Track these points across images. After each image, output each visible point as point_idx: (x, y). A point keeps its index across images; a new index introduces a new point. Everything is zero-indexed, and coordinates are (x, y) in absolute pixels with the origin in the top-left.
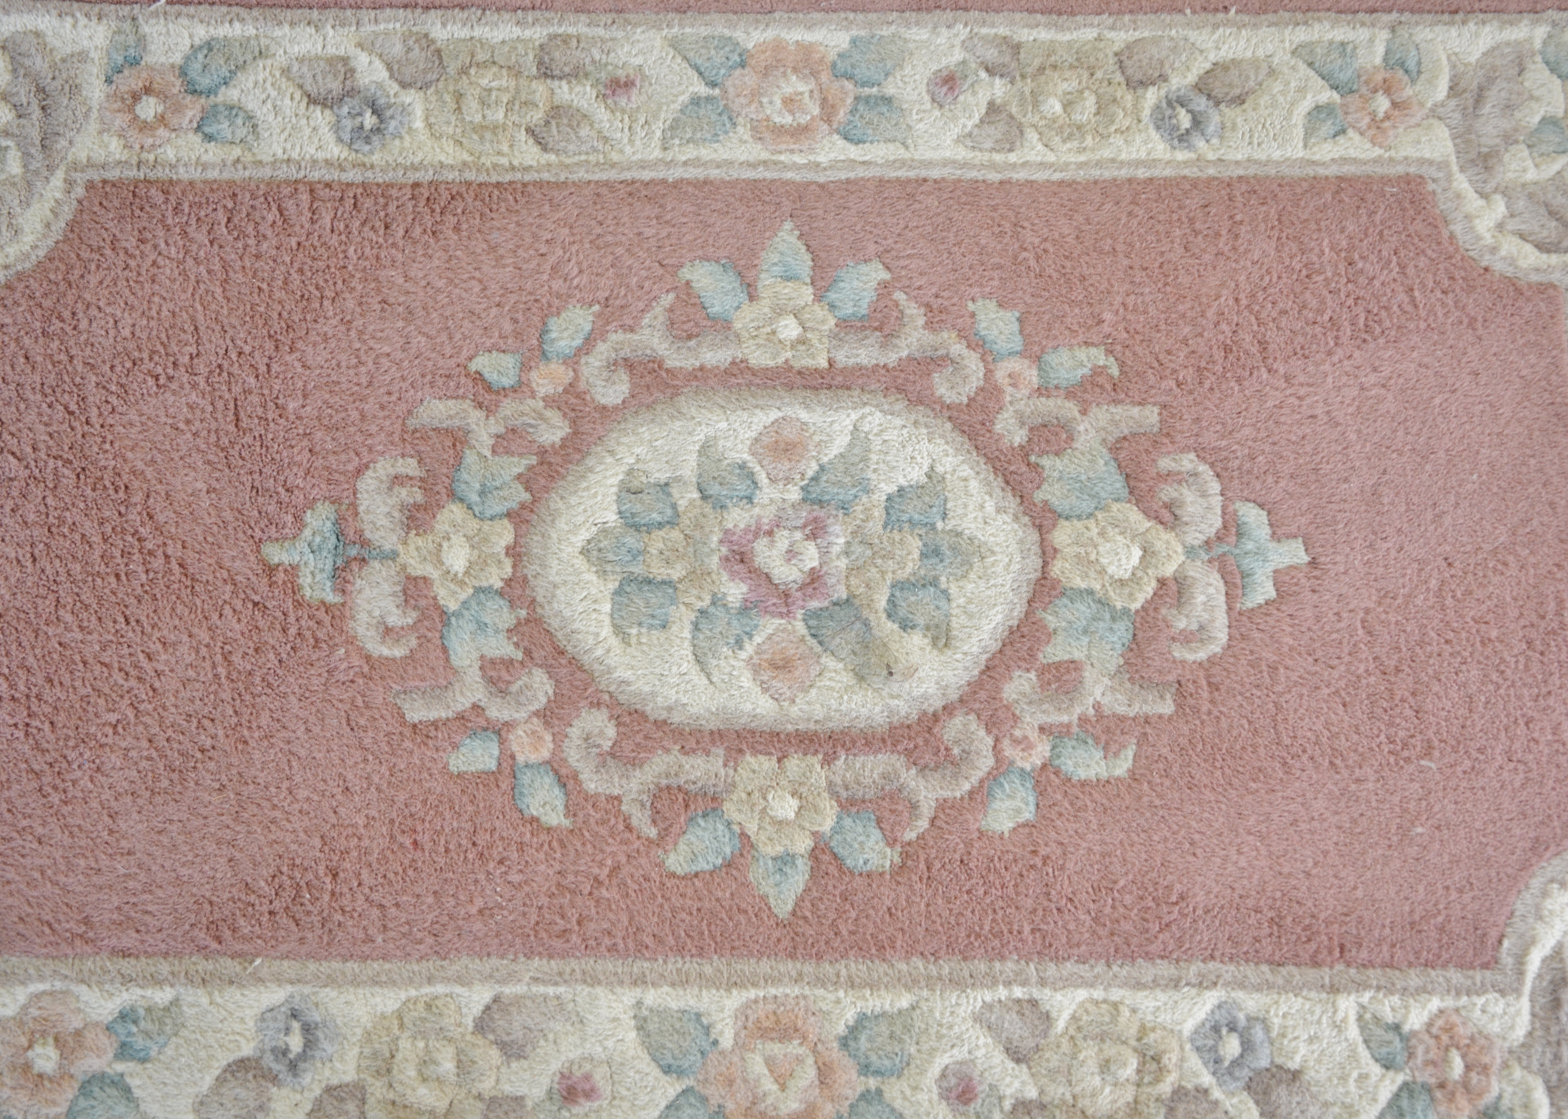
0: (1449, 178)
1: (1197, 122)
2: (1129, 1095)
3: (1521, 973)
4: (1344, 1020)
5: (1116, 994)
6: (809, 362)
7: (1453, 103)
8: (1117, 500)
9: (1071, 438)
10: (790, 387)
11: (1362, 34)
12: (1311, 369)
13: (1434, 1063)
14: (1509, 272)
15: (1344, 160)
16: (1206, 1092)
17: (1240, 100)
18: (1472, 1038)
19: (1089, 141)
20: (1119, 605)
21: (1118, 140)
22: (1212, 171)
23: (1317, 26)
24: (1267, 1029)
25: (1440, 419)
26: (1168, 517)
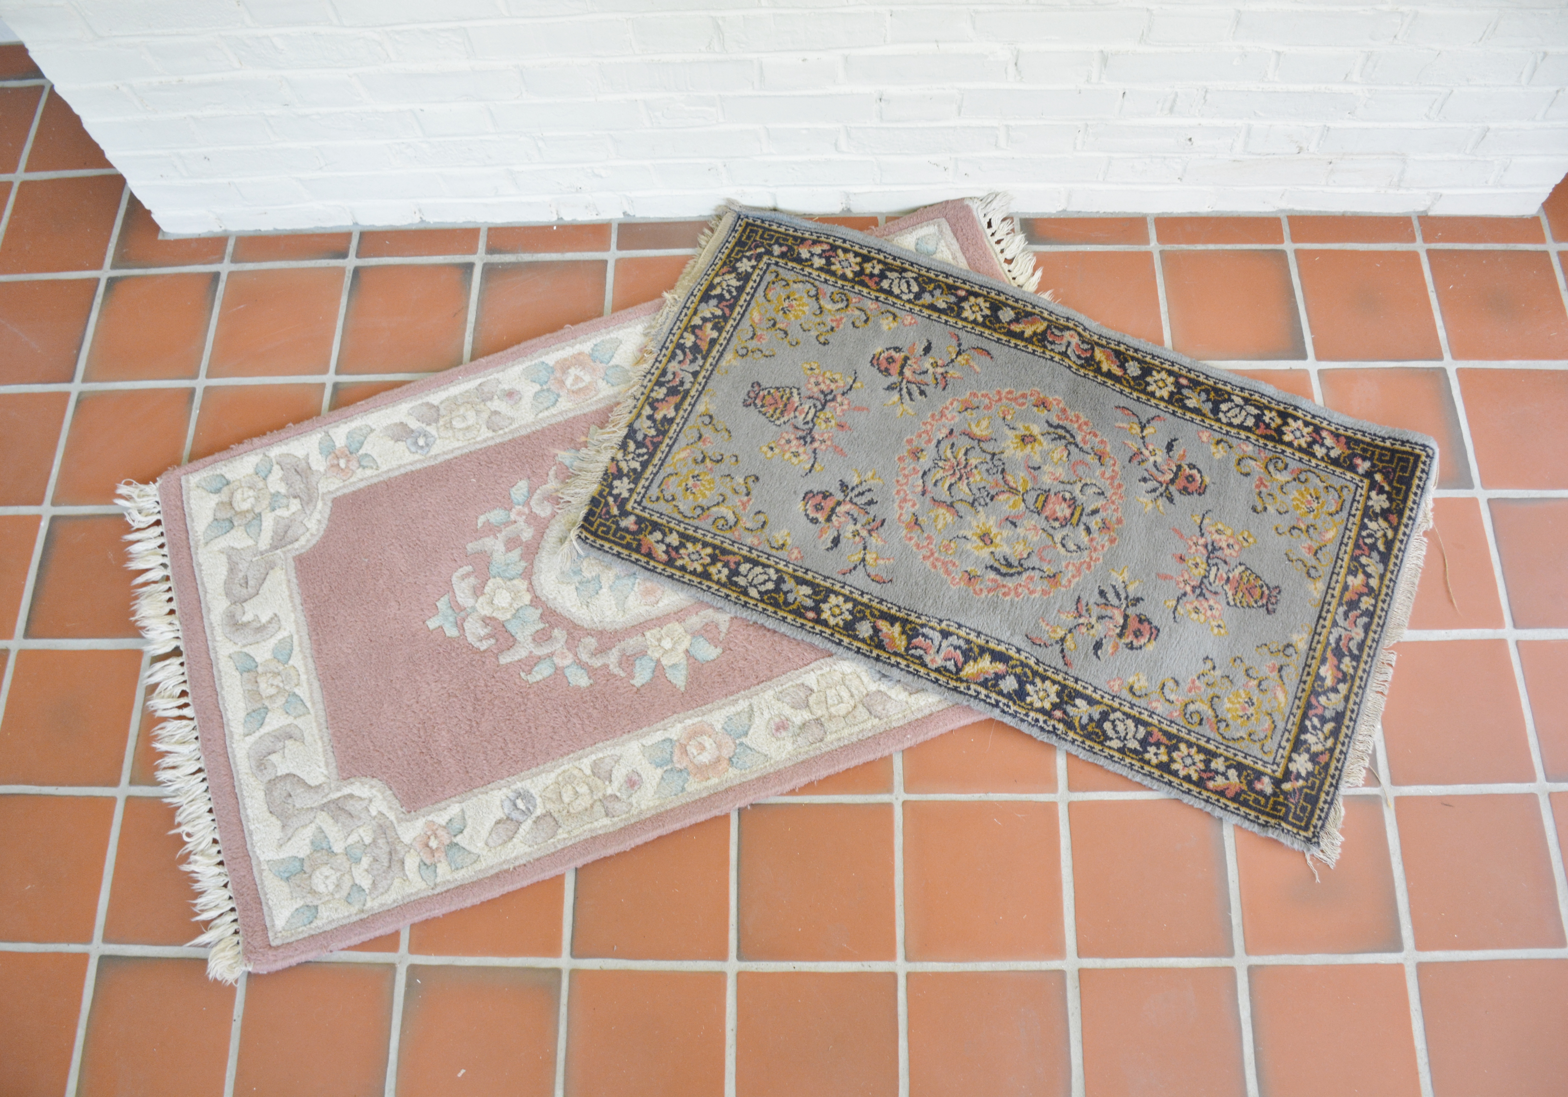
1: (515, 805)
2: (454, 415)
3: (323, 501)
4: (383, 463)
5: (466, 443)
6: (654, 632)
7: (402, 856)
8: (508, 620)
11: (449, 877)
14: (364, 780)
15: (444, 809)
16: (427, 425)
17: (498, 823)
18: (338, 474)
19: (561, 779)
20: (498, 579)
21: (548, 784)
22: (502, 782)
23: (471, 875)
24: (409, 451)
26: (486, 621)
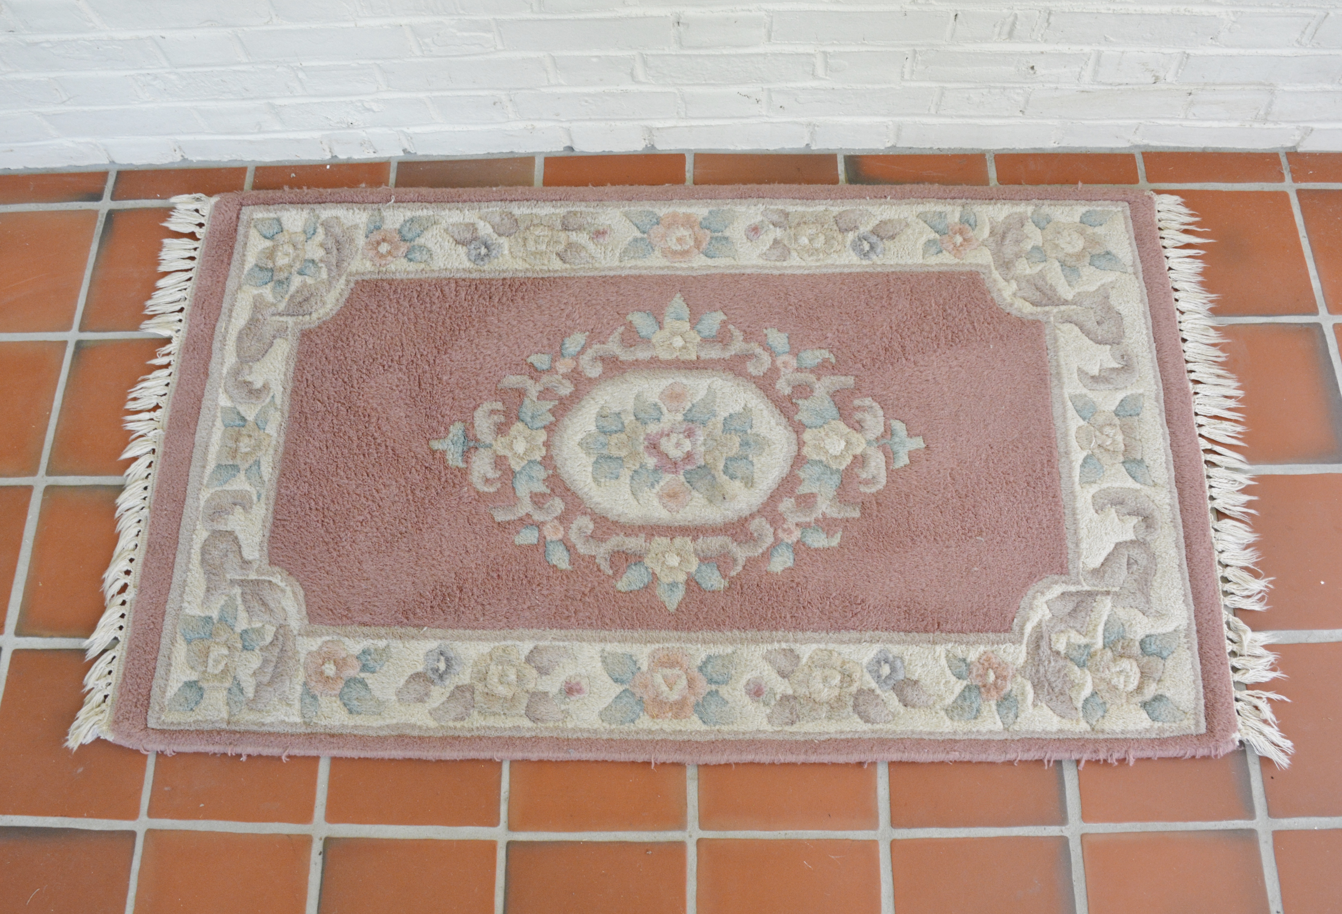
0: (990, 272)
1: (872, 247)
2: (836, 692)
3: (1022, 634)
4: (939, 656)
5: (831, 646)
6: (687, 357)
7: (991, 239)
8: (834, 419)
9: (812, 391)
10: (678, 368)
11: (949, 208)
12: (926, 358)
13: (981, 676)
14: (1019, 315)
15: (942, 264)
16: (873, 691)
17: (892, 237)
18: (999, 664)
19: (821, 256)
20: (834, 467)
21: (835, 256)
22: (879, 269)
23: (928, 205)
24: (903, 662)
25: (987, 382)
26: (858, 427)
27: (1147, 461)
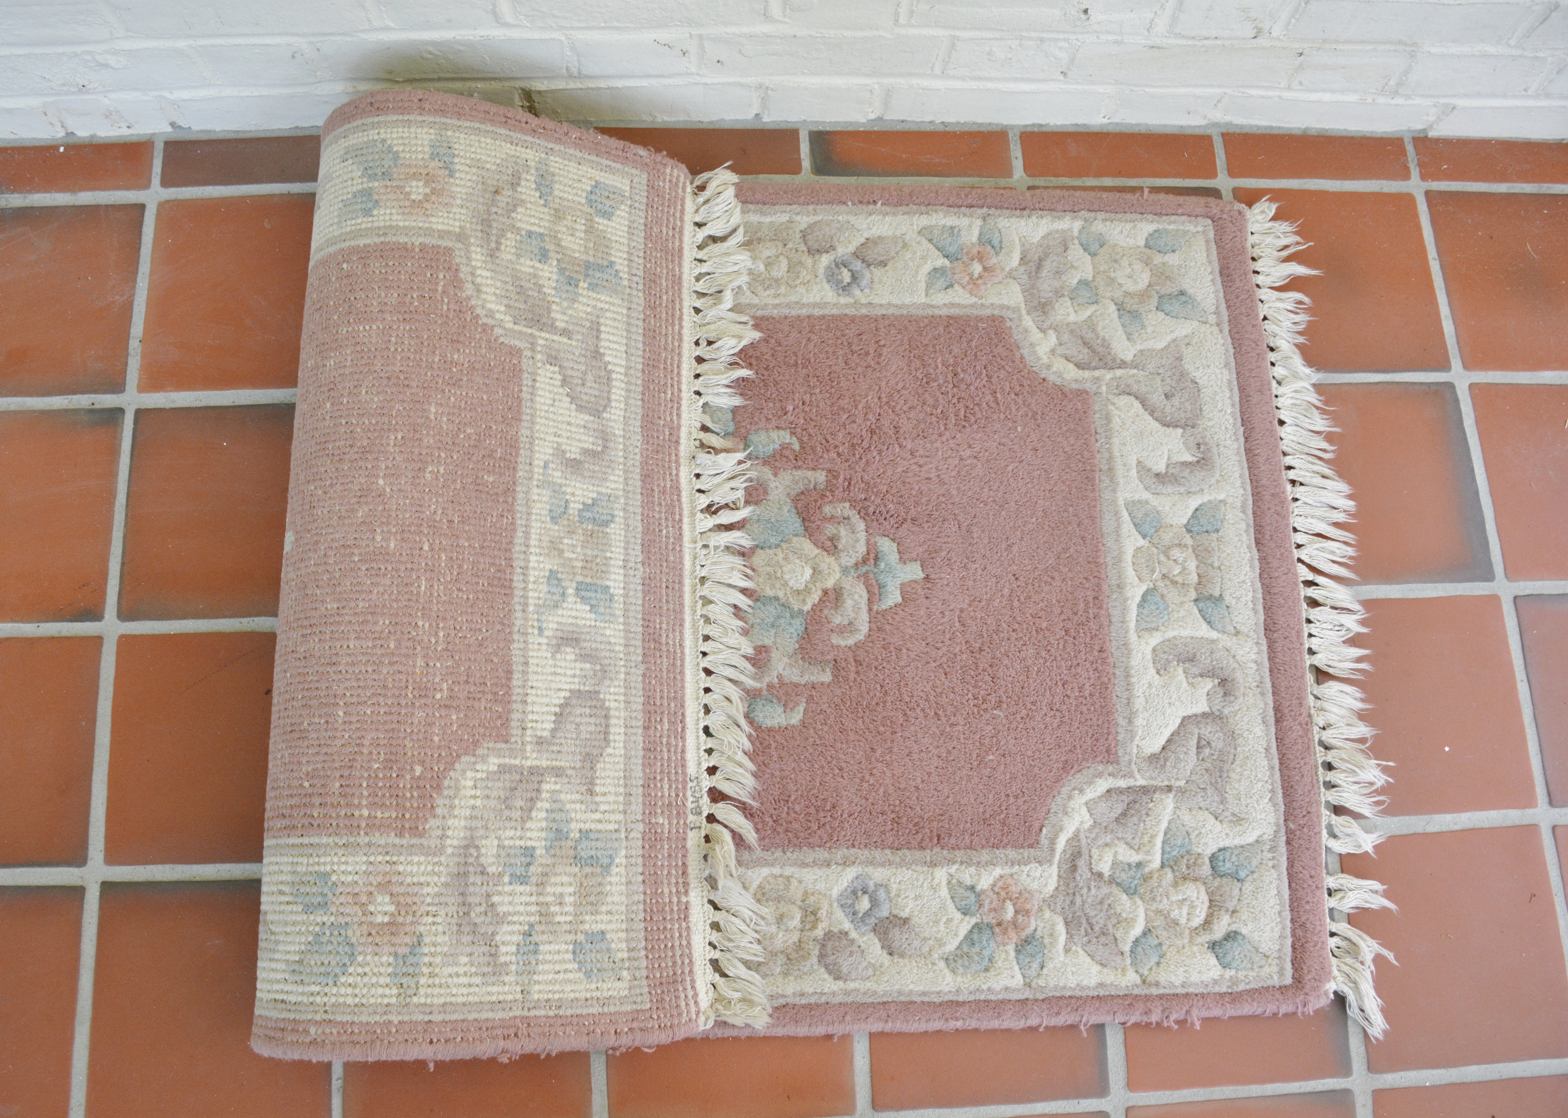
0: (1020, 318)
1: (854, 277)
2: (795, 937)
3: (1053, 850)
4: (938, 885)
5: (788, 871)
7: (1022, 269)
8: (796, 535)
9: (766, 492)
11: (964, 222)
12: (928, 446)
13: (995, 910)
14: (1058, 381)
15: (952, 305)
16: (846, 933)
17: (883, 264)
18: (1020, 893)
19: (782, 290)
20: (796, 607)
21: (801, 289)
22: (864, 311)
23: (934, 215)
24: (888, 892)
25: (1012, 480)
26: (831, 547)
27: (1228, 599)
